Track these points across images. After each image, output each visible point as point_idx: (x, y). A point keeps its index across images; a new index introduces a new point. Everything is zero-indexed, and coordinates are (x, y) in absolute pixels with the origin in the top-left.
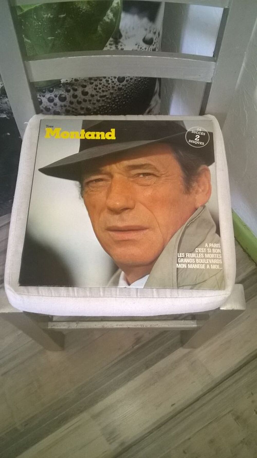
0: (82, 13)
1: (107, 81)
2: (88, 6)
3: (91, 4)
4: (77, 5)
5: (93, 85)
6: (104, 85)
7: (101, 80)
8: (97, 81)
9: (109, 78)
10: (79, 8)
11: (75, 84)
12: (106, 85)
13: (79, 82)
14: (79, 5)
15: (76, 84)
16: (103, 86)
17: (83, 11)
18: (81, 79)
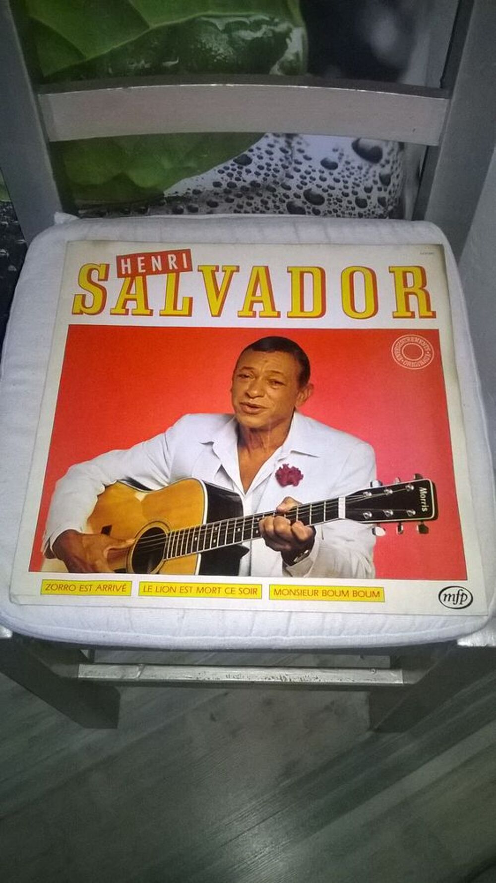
0: (215, 61)
1: (264, 203)
2: (231, 49)
3: (236, 46)
4: (205, 44)
5: (234, 205)
6: (258, 209)
7: (252, 198)
8: (242, 198)
9: (269, 198)
10: (211, 50)
11: (194, 200)
12: (260, 209)
13: (201, 196)
14: (210, 45)
15: (196, 199)
16: (254, 210)
17: (218, 57)
18: (207, 191)
